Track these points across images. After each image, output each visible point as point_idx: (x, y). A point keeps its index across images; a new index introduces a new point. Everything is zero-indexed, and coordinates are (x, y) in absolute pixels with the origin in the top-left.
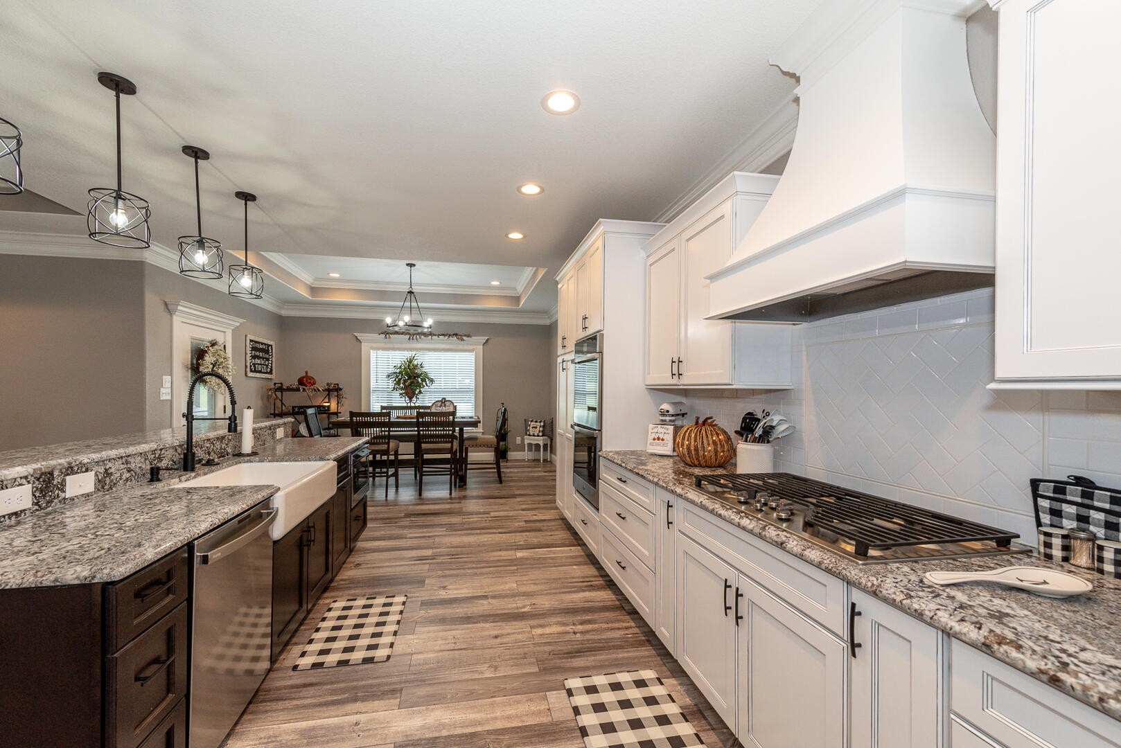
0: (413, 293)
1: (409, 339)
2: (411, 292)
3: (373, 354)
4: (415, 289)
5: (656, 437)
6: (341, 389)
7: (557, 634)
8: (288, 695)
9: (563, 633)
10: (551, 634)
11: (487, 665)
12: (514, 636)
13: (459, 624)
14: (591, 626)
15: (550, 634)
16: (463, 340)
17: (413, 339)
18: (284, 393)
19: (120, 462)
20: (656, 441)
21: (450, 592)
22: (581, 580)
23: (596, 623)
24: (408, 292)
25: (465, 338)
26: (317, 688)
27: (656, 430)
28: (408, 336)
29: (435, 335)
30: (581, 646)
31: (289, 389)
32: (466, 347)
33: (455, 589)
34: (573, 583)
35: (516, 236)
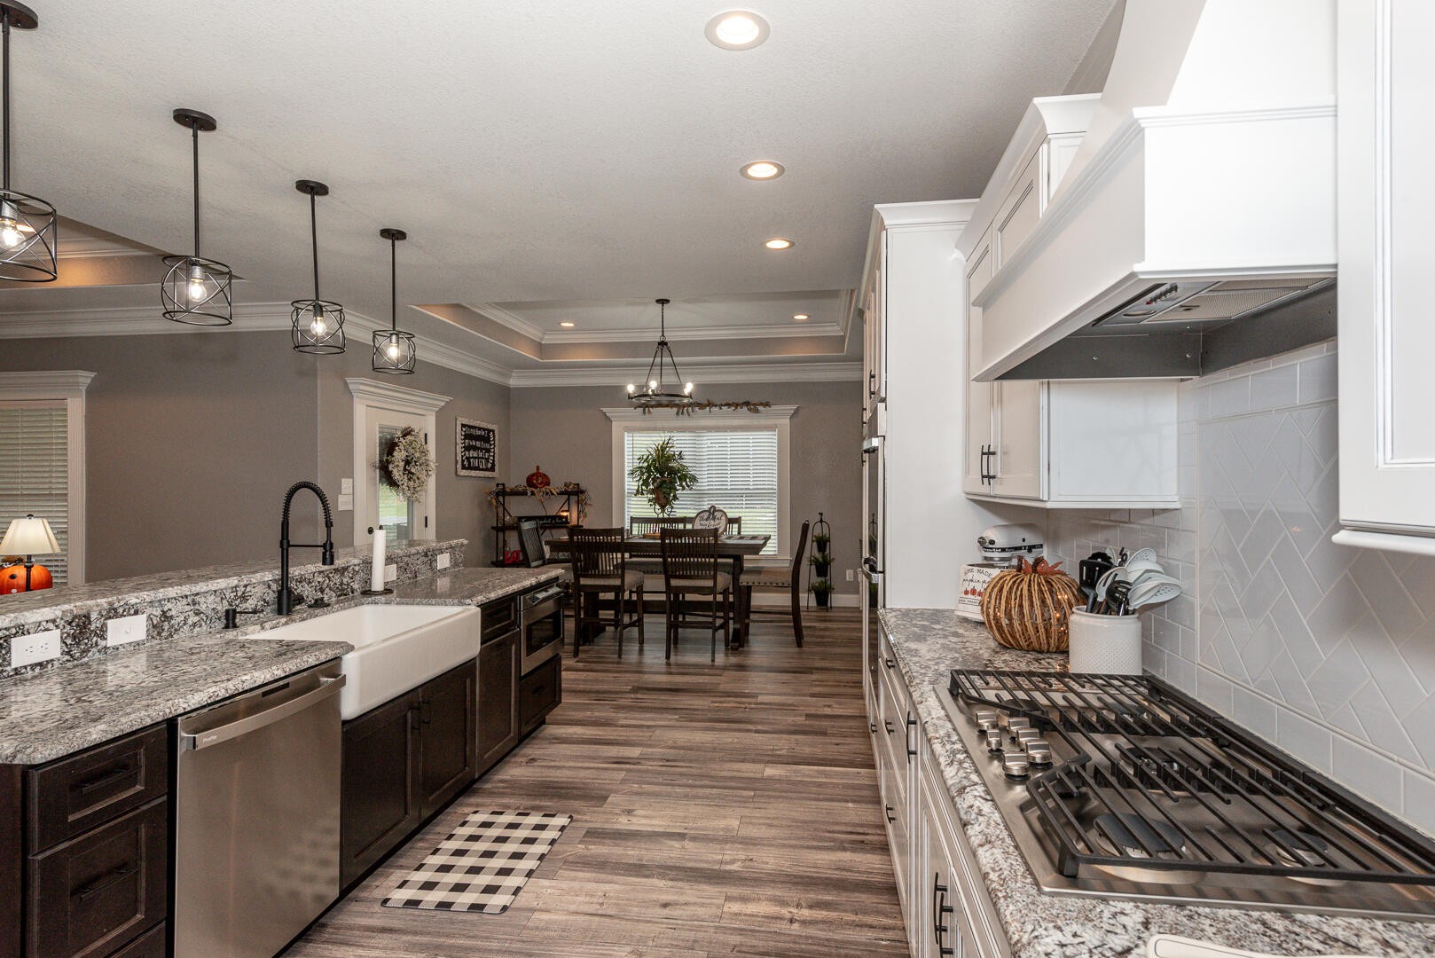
0: (666, 344)
1: (677, 414)
2: (663, 344)
3: (627, 438)
4: (670, 336)
5: (969, 589)
6: (582, 492)
7: (762, 917)
8: (357, 939)
9: (773, 918)
10: (753, 916)
11: (629, 949)
12: (693, 908)
13: (623, 875)
14: (825, 913)
15: (750, 915)
16: (757, 411)
17: (683, 413)
18: (507, 498)
19: (185, 601)
20: (970, 596)
21: (634, 820)
22: (850, 829)
23: (836, 910)
24: (660, 344)
25: (760, 408)
26: (394, 936)
27: (970, 576)
28: (675, 410)
29: (716, 406)
30: (791, 945)
31: (515, 493)
32: (763, 422)
33: (644, 817)
34: (833, 832)
35: (778, 244)
